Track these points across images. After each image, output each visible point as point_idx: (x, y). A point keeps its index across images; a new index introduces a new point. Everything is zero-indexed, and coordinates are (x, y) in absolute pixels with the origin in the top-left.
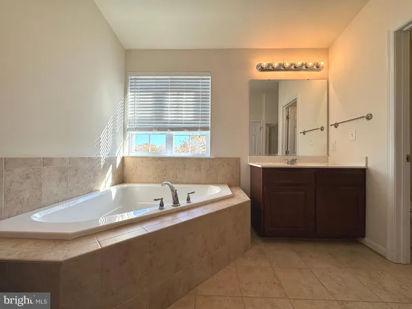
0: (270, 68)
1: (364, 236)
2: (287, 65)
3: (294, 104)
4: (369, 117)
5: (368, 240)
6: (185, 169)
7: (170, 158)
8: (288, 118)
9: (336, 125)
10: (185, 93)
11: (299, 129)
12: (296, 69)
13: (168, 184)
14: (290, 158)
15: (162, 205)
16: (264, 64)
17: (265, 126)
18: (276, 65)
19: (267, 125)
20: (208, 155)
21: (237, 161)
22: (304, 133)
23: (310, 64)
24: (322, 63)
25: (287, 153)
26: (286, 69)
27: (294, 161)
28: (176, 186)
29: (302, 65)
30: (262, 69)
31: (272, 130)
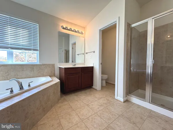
0: (67, 28)
1: (93, 86)
2: (73, 29)
3: (75, 44)
4: (94, 52)
5: (94, 87)
6: (23, 70)
7: (11, 65)
8: (73, 48)
9: (87, 53)
10: (21, 29)
11: (77, 53)
12: (75, 32)
13: (15, 80)
14: (74, 64)
15: (12, 91)
16: (64, 27)
17: (64, 50)
18: (69, 28)
19: (65, 50)
20: (38, 63)
21: (53, 66)
22: (78, 55)
23: (80, 31)
24: (83, 32)
25: (73, 62)
26: (72, 31)
27: (75, 65)
28: (20, 80)
29: (78, 31)
30: (64, 28)
31: (67, 52)
